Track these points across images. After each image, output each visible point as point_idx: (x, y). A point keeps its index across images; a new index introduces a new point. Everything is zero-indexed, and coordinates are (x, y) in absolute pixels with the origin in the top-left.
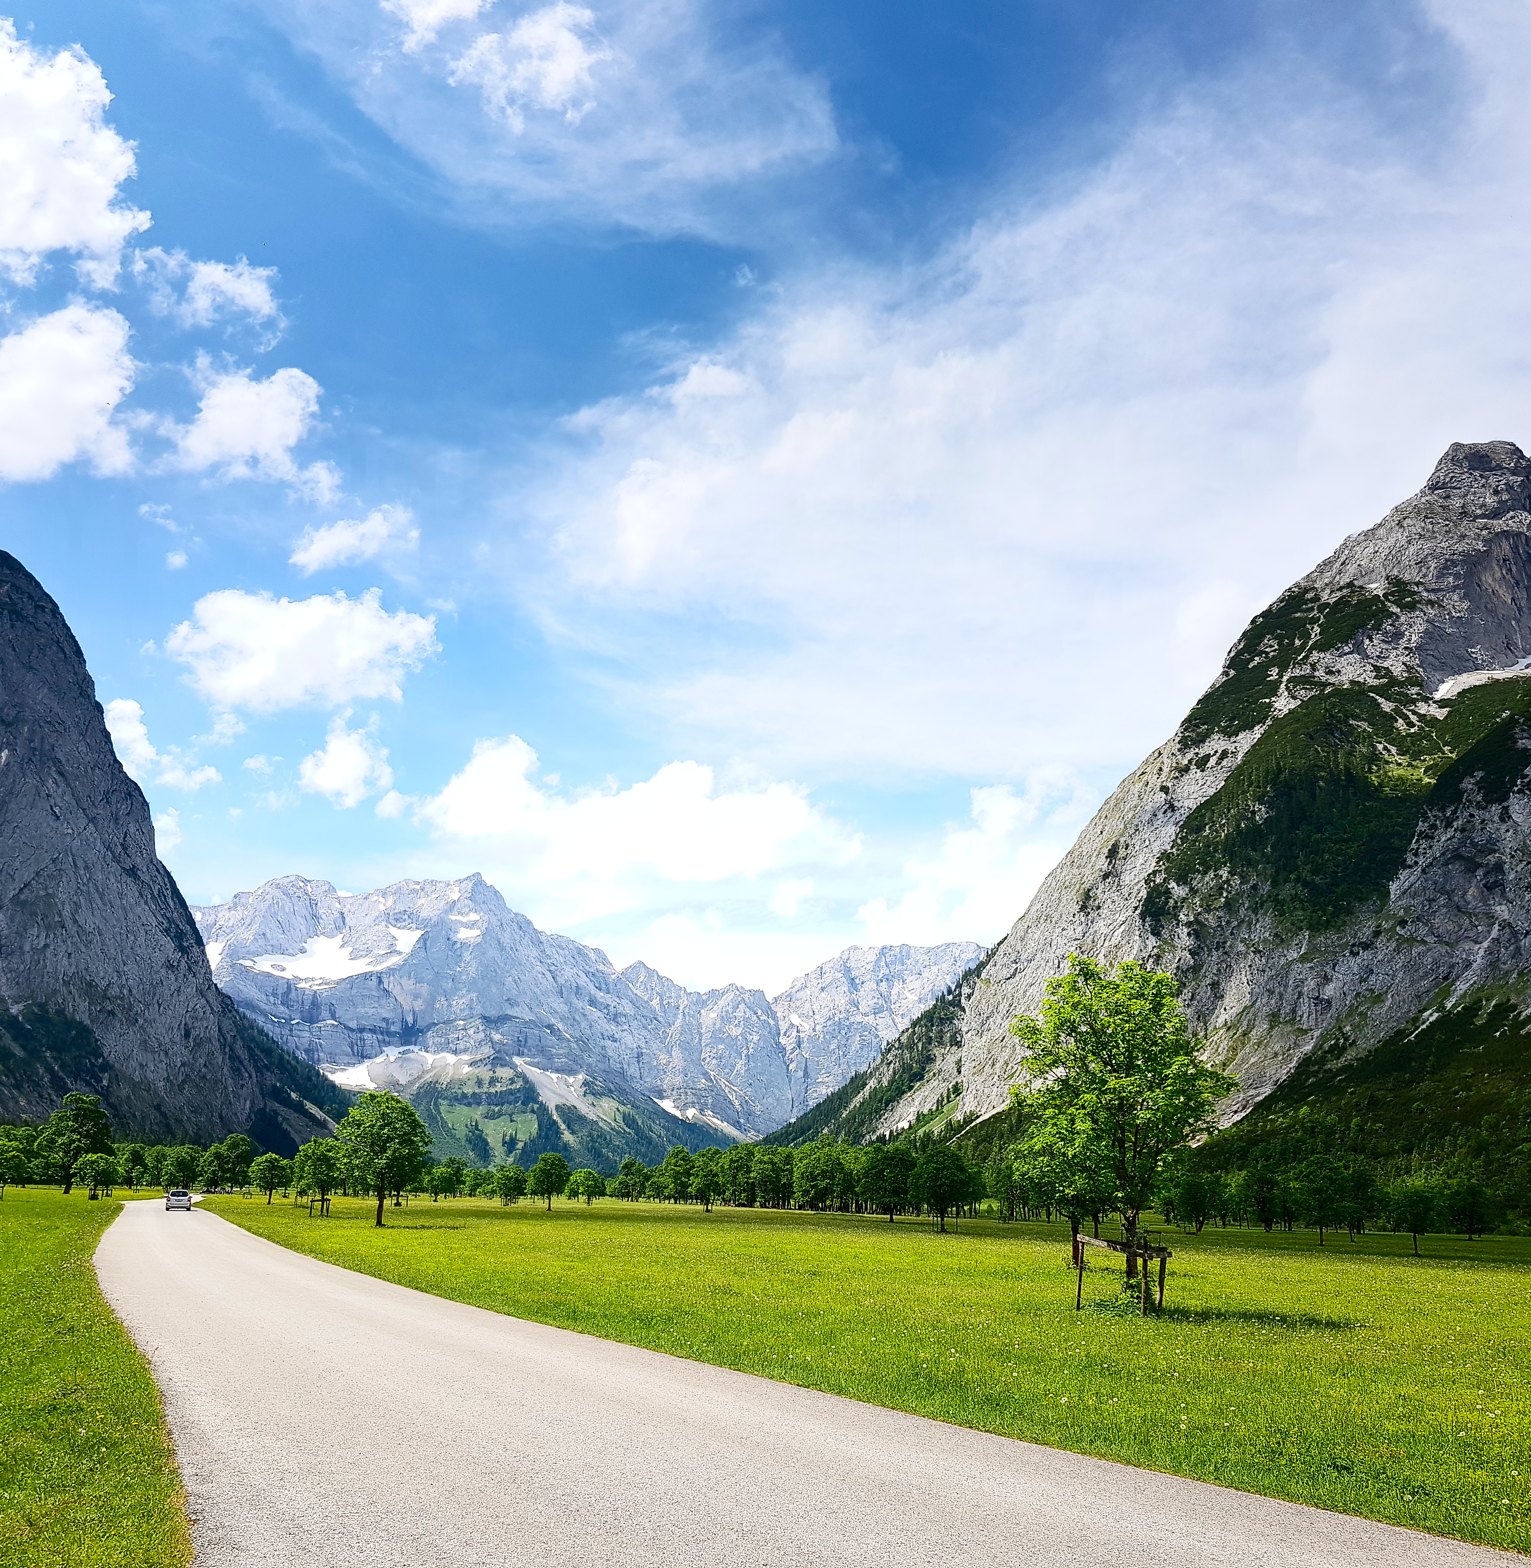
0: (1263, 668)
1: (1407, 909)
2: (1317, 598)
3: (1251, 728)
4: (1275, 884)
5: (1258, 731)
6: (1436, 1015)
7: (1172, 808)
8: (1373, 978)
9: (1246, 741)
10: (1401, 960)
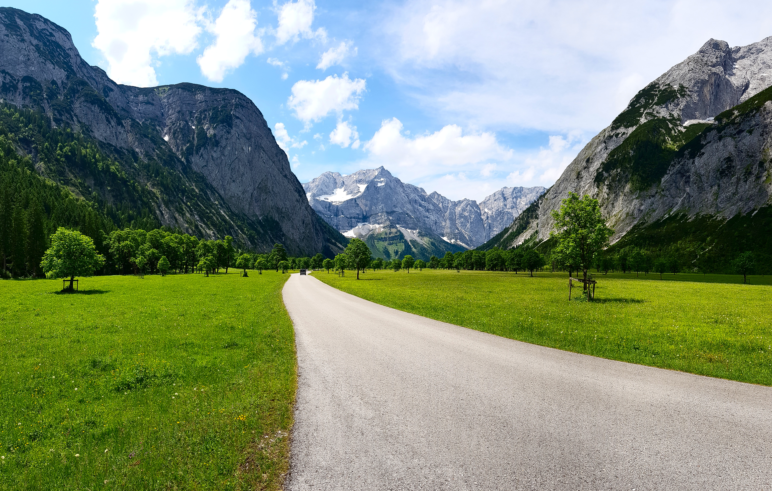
0: (639, 108)
1: (665, 186)
2: (659, 87)
3: (633, 126)
4: (632, 175)
5: (635, 128)
6: (668, 216)
7: (606, 149)
8: (654, 205)
9: (631, 130)
10: (661, 201)
